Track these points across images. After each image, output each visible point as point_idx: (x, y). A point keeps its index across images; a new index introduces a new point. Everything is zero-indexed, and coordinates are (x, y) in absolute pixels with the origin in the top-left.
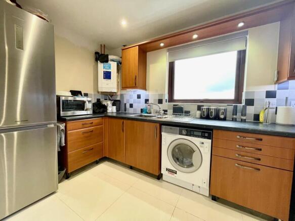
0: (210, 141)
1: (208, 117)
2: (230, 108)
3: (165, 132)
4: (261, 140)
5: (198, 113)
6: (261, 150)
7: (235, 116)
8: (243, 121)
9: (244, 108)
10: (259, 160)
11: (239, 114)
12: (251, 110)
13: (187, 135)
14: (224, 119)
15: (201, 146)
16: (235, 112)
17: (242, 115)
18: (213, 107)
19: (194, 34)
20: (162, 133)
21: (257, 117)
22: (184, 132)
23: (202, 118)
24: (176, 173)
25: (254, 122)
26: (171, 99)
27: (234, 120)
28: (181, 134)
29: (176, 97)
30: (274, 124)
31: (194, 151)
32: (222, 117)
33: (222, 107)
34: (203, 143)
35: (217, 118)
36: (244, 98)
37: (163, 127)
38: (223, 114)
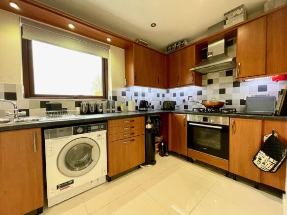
0: (105, 131)
1: (89, 113)
2: (105, 103)
3: (51, 138)
4: (133, 121)
5: (78, 109)
6: (133, 127)
7: (108, 109)
8: (113, 112)
9: (114, 103)
10: (133, 133)
11: (111, 107)
12: (117, 104)
13: (83, 132)
14: (102, 113)
15: (98, 139)
16: (108, 106)
17: (113, 108)
18: (92, 102)
19: (70, 23)
20: (46, 141)
21: (119, 109)
22: (80, 130)
24: (73, 183)
25: (118, 112)
27: (108, 112)
28: (76, 133)
29: (37, 92)
30: (128, 112)
31: (92, 147)
32: (101, 110)
33: (99, 102)
34: (99, 136)
35: (97, 112)
36: (110, 94)
37: (48, 132)
38: (101, 108)
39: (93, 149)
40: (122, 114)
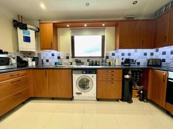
0: (96, 75)
1: (92, 65)
2: (101, 60)
3: (75, 74)
4: (113, 71)
5: (88, 63)
6: (113, 75)
7: (103, 64)
8: (106, 65)
9: (106, 60)
10: (113, 79)
11: (104, 62)
12: (108, 61)
13: (85, 74)
14: (99, 65)
15: (92, 78)
16: (103, 62)
17: (105, 63)
18: (94, 60)
20: (73, 75)
21: (110, 63)
22: (84, 72)
23: (90, 65)
24: (81, 94)
25: (109, 66)
26: (73, 56)
27: (102, 65)
30: (115, 66)
31: (89, 81)
32: (98, 64)
33: (98, 60)
34: (93, 76)
35: (96, 65)
36: (105, 56)
37: (74, 71)
38: (98, 63)
39: (90, 82)
40: (111, 67)
